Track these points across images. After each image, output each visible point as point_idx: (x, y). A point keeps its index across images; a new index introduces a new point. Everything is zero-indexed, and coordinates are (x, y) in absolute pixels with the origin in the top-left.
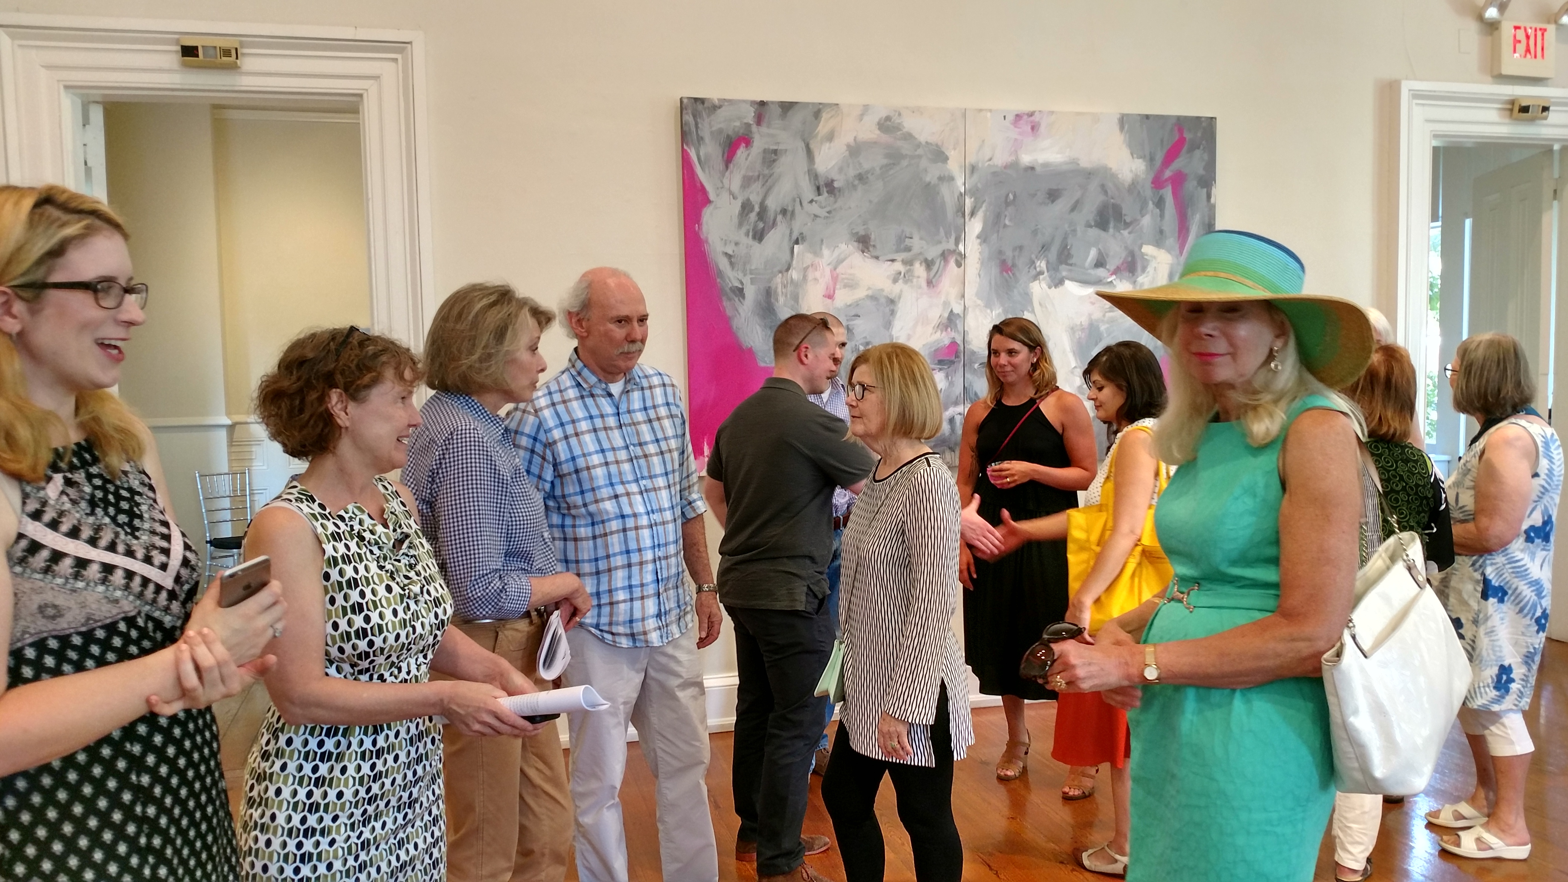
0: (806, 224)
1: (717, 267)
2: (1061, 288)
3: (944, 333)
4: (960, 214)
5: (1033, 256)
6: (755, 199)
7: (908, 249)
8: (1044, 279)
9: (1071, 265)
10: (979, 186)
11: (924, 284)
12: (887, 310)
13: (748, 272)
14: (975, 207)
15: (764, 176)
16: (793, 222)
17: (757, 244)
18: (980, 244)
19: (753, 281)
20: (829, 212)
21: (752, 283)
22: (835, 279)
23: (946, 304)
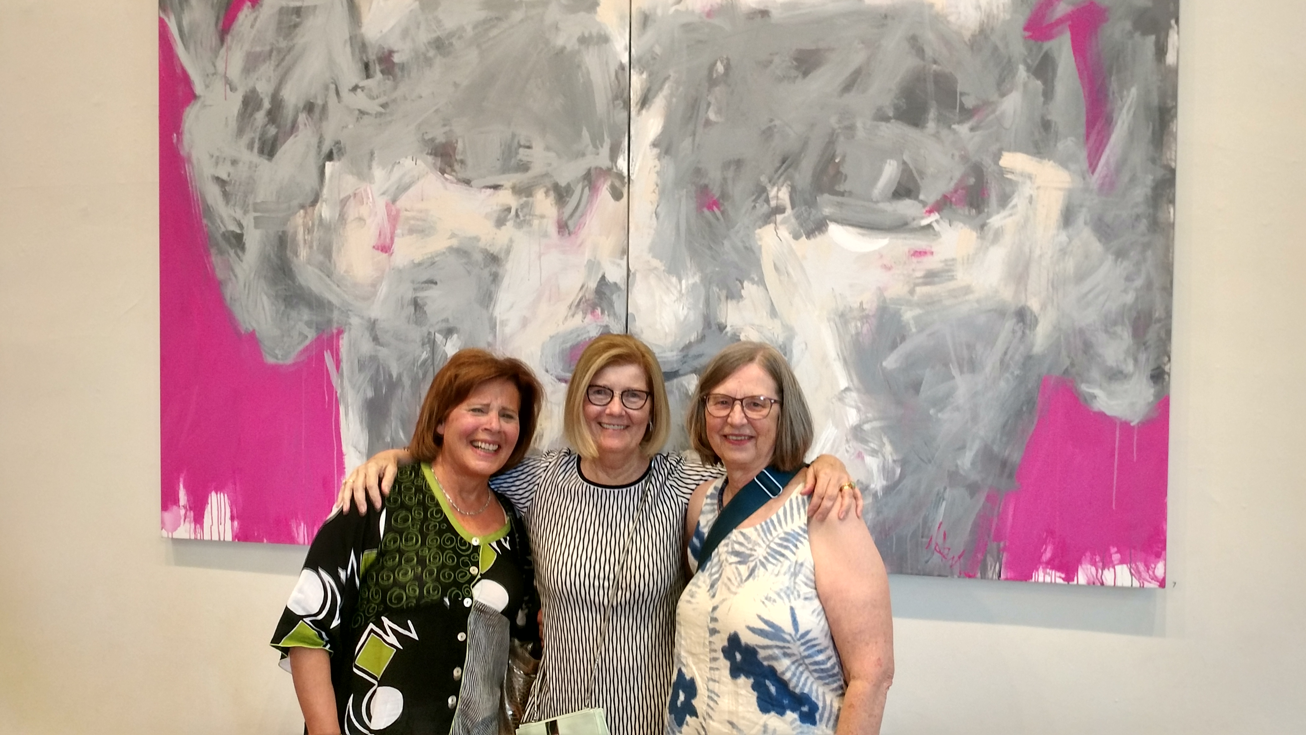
0: (346, 127)
1: (204, 201)
2: (819, 239)
3: (589, 317)
4: (620, 102)
5: (764, 179)
6: (264, 89)
7: (524, 167)
8: (784, 222)
9: (842, 194)
10: (658, 50)
11: (552, 229)
12: (486, 273)
13: (251, 207)
14: (649, 90)
15: (279, 51)
16: (324, 124)
17: (266, 162)
18: (659, 157)
19: (258, 222)
20: (384, 106)
21: (256, 226)
22: (393, 218)
23: (593, 265)
